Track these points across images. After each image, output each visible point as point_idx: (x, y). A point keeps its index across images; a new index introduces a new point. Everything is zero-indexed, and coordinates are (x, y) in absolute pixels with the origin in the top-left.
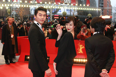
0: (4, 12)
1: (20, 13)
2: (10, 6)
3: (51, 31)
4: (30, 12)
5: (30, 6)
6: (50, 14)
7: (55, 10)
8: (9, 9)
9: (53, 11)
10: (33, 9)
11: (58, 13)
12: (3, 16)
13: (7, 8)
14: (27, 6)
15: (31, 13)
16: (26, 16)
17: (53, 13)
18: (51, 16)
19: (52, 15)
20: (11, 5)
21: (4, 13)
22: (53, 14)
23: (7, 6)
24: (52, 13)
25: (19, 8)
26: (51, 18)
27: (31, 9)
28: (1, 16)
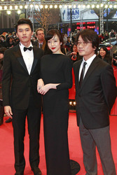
1: (43, 21)
2: (23, 8)
4: (60, 17)
5: (60, 7)
6: (99, 20)
7: (109, 12)
8: (22, 13)
10: (66, 11)
11: (114, 17)
12: (12, 27)
13: (19, 12)
14: (56, 7)
15: (63, 20)
16: (53, 25)
17: (104, 18)
19: (102, 21)
20: (26, 7)
21: (13, 22)
22: (106, 20)
23: (19, 8)
26: (102, 28)
27: (62, 11)
28: (8, 27)
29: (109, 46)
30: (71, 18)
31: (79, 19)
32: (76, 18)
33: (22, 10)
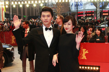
0: (37, 10)
1: (57, 11)
2: (45, 2)
3: (99, 31)
4: (70, 8)
5: (70, 1)
6: (96, 9)
7: (103, 4)
8: (43, 6)
9: (101, 6)
10: (74, 4)
11: (107, 8)
12: (37, 15)
15: (71, 10)
18: (98, 12)
19: (99, 10)
21: (37, 12)
22: (101, 10)
23: (41, 2)
24: (100, 7)
25: (55, 3)
26: (98, 15)
27: (71, 4)
28: (34, 15)
29: (103, 28)
30: (77, 8)
31: (82, 9)
32: (81, 9)
33: (43, 3)
